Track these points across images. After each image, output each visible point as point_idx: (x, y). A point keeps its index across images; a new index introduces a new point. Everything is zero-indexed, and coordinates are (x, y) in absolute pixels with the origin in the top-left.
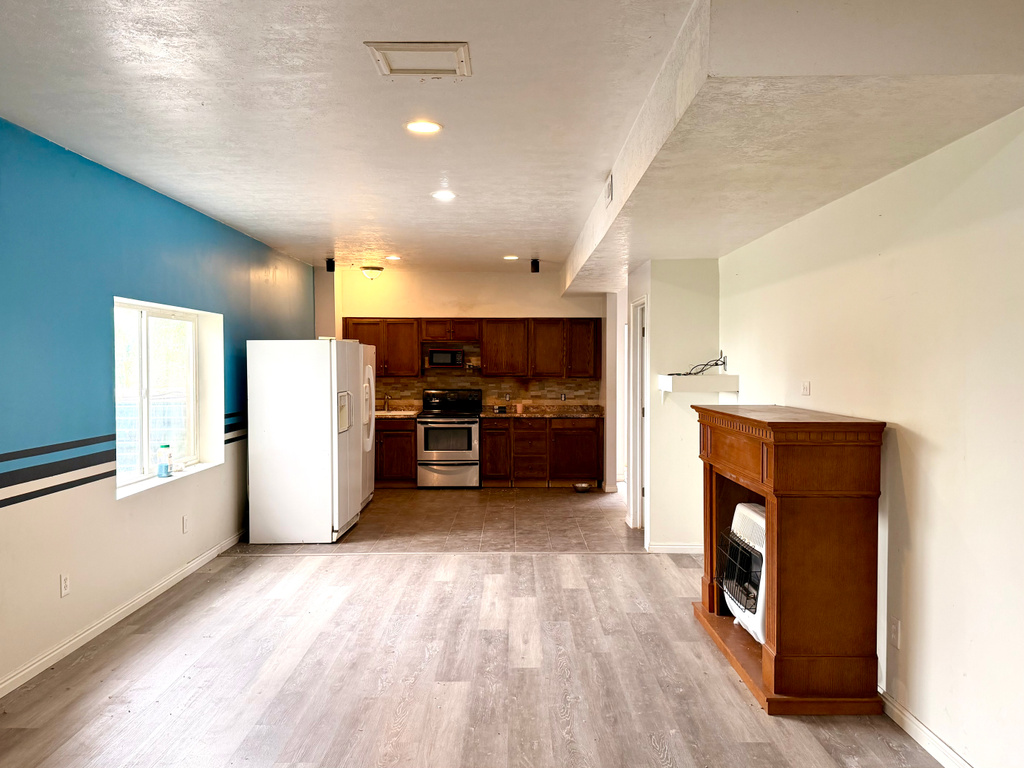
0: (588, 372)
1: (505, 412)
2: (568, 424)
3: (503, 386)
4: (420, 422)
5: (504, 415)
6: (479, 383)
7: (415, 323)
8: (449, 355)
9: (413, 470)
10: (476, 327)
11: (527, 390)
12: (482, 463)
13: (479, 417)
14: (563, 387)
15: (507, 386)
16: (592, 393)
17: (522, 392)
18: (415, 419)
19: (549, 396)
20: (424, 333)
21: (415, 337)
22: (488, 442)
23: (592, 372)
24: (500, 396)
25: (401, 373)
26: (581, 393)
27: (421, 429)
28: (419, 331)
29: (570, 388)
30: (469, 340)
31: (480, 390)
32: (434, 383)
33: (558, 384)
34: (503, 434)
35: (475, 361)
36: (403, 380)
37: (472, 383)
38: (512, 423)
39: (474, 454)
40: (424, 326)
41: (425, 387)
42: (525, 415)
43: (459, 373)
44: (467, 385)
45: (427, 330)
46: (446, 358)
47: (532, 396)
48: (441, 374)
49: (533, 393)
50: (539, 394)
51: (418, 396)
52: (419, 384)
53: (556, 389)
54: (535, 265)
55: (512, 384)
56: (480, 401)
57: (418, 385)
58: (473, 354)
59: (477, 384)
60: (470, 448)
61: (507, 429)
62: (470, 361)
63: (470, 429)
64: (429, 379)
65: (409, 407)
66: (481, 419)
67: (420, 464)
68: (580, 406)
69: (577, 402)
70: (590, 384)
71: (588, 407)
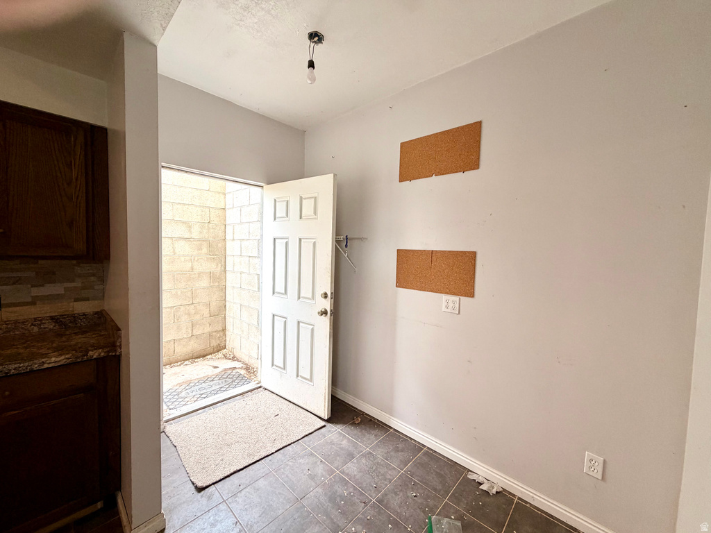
0: (67, 246)
16: (84, 288)
23: (81, 247)
26: (52, 289)
68: (52, 318)
69: (44, 310)
70: (78, 270)
71: (74, 318)
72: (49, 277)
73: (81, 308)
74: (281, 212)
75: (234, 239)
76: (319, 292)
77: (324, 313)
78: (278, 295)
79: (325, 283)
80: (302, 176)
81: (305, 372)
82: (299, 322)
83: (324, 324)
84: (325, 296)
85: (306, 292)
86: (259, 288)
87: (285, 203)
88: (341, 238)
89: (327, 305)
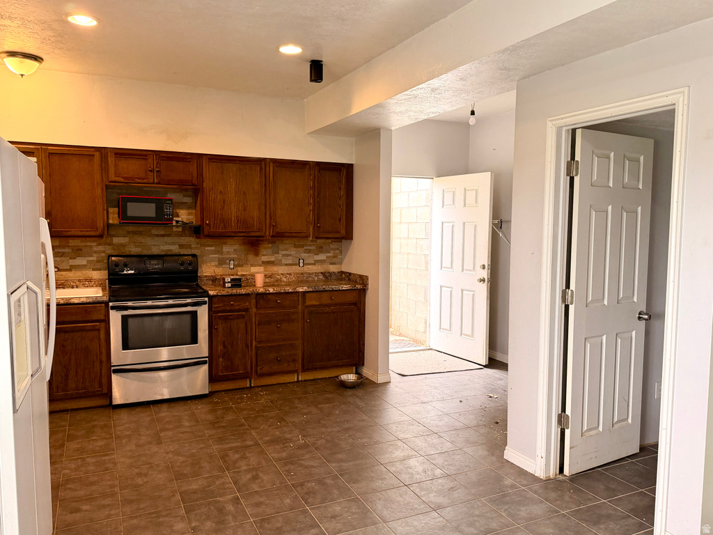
0: (338, 232)
1: (240, 286)
2: (325, 299)
3: (226, 249)
4: (113, 308)
5: (243, 291)
6: (192, 245)
7: (97, 154)
8: (153, 205)
9: (104, 380)
10: (193, 168)
11: (257, 254)
12: (211, 360)
13: (208, 296)
14: (301, 250)
15: (231, 249)
16: (334, 257)
17: (251, 257)
18: (106, 304)
19: (284, 261)
20: (112, 171)
21: (97, 177)
22: (220, 330)
23: (343, 232)
24: (222, 262)
25: (74, 232)
26: (322, 257)
27: (115, 318)
28: (104, 168)
29: (309, 251)
30: (182, 185)
31: (194, 256)
32: (124, 245)
33: (296, 246)
34: (243, 317)
35: (184, 216)
36: (73, 242)
37: (181, 246)
38: (254, 301)
39: (202, 348)
40: (111, 160)
41: (110, 252)
42: (271, 290)
43: (163, 233)
44: (175, 249)
45: (116, 165)
46: (149, 210)
47: (263, 262)
48: (135, 233)
49: (265, 259)
50: (273, 259)
51: (98, 266)
52: (101, 248)
53: (293, 253)
54: (316, 70)
55: (237, 247)
56: (196, 271)
57: (99, 250)
58: (182, 205)
59: (190, 247)
60: (194, 340)
61: (246, 310)
62: (178, 216)
63: (194, 314)
64: (115, 240)
65: (87, 283)
66: (211, 297)
67: (116, 371)
68: (322, 273)
69: (317, 268)
70: (332, 246)
71: (331, 274)
72: (320, 250)
73: (333, 269)
74: (448, 200)
75: (401, 222)
76: (479, 264)
77: (483, 280)
78: (446, 269)
79: (484, 257)
80: (467, 171)
81: (467, 330)
82: (462, 290)
83: (483, 290)
84: (484, 267)
85: (469, 265)
86: (426, 267)
87: (452, 193)
88: (496, 221)
89: (485, 274)
